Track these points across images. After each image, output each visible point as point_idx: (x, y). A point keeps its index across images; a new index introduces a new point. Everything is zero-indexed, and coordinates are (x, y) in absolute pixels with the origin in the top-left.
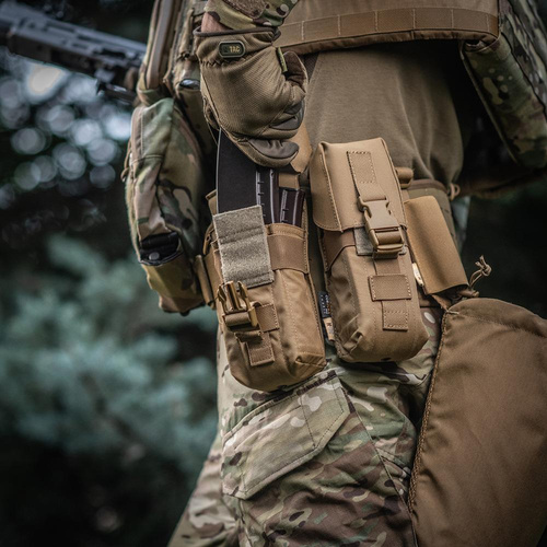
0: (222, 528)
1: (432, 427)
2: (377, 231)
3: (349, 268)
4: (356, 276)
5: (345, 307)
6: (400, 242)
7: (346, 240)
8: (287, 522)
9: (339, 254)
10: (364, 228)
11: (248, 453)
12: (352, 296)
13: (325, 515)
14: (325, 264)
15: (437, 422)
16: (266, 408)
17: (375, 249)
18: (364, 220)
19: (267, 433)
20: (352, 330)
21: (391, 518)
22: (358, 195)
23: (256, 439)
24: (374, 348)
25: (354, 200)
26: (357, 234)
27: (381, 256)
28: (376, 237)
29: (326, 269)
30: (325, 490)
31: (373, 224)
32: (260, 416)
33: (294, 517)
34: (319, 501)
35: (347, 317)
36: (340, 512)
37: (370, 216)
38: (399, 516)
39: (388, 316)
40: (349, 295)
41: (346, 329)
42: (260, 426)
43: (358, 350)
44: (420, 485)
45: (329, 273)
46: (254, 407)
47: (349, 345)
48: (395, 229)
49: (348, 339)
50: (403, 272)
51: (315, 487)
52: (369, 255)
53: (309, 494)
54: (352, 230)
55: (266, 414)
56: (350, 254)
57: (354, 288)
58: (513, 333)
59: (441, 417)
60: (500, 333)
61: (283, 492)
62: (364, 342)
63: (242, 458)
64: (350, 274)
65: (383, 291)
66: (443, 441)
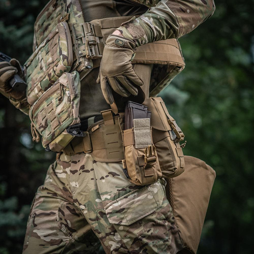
0: (62, 241)
1: (176, 200)
3: (170, 144)
5: (167, 158)
7: (167, 134)
8: (146, 233)
10: (172, 130)
11: (128, 208)
12: (171, 154)
13: (158, 230)
15: (178, 199)
16: (136, 192)
19: (138, 201)
20: (170, 166)
21: (173, 230)
22: (168, 118)
23: (133, 203)
26: (170, 133)
28: (180, 135)
30: (159, 221)
32: (133, 195)
33: (148, 231)
34: (156, 225)
35: (167, 162)
36: (162, 229)
37: (175, 126)
38: (175, 229)
39: (182, 163)
40: (169, 154)
42: (134, 199)
44: (177, 221)
46: (130, 191)
49: (165, 169)
51: (156, 220)
52: (174, 140)
53: (154, 223)
54: (168, 131)
55: (136, 194)
56: (169, 139)
57: (172, 152)
58: (198, 168)
59: (179, 197)
60: (195, 168)
61: (143, 222)
63: (125, 210)
64: (170, 146)
66: (182, 205)
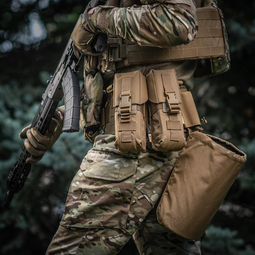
2: (171, 104)
3: (160, 117)
4: (162, 120)
5: (157, 131)
6: (179, 109)
7: (159, 106)
9: (156, 111)
10: (166, 103)
12: (160, 127)
14: (150, 114)
17: (170, 111)
18: (166, 100)
19: (105, 162)
20: (159, 139)
22: (165, 90)
23: (101, 161)
24: (167, 146)
25: (163, 92)
26: (164, 105)
27: (172, 113)
28: (171, 107)
29: (150, 116)
31: (170, 102)
32: (106, 155)
33: (94, 191)
35: (157, 135)
37: (169, 98)
39: (172, 136)
40: (159, 127)
41: (156, 138)
42: (104, 158)
43: (161, 147)
44: (165, 196)
45: (152, 117)
47: (157, 145)
48: (177, 104)
49: (157, 142)
50: (179, 120)
52: (167, 113)
54: (162, 103)
56: (160, 111)
57: (161, 124)
62: (163, 144)
63: (92, 163)
64: (160, 119)
65: (171, 126)
